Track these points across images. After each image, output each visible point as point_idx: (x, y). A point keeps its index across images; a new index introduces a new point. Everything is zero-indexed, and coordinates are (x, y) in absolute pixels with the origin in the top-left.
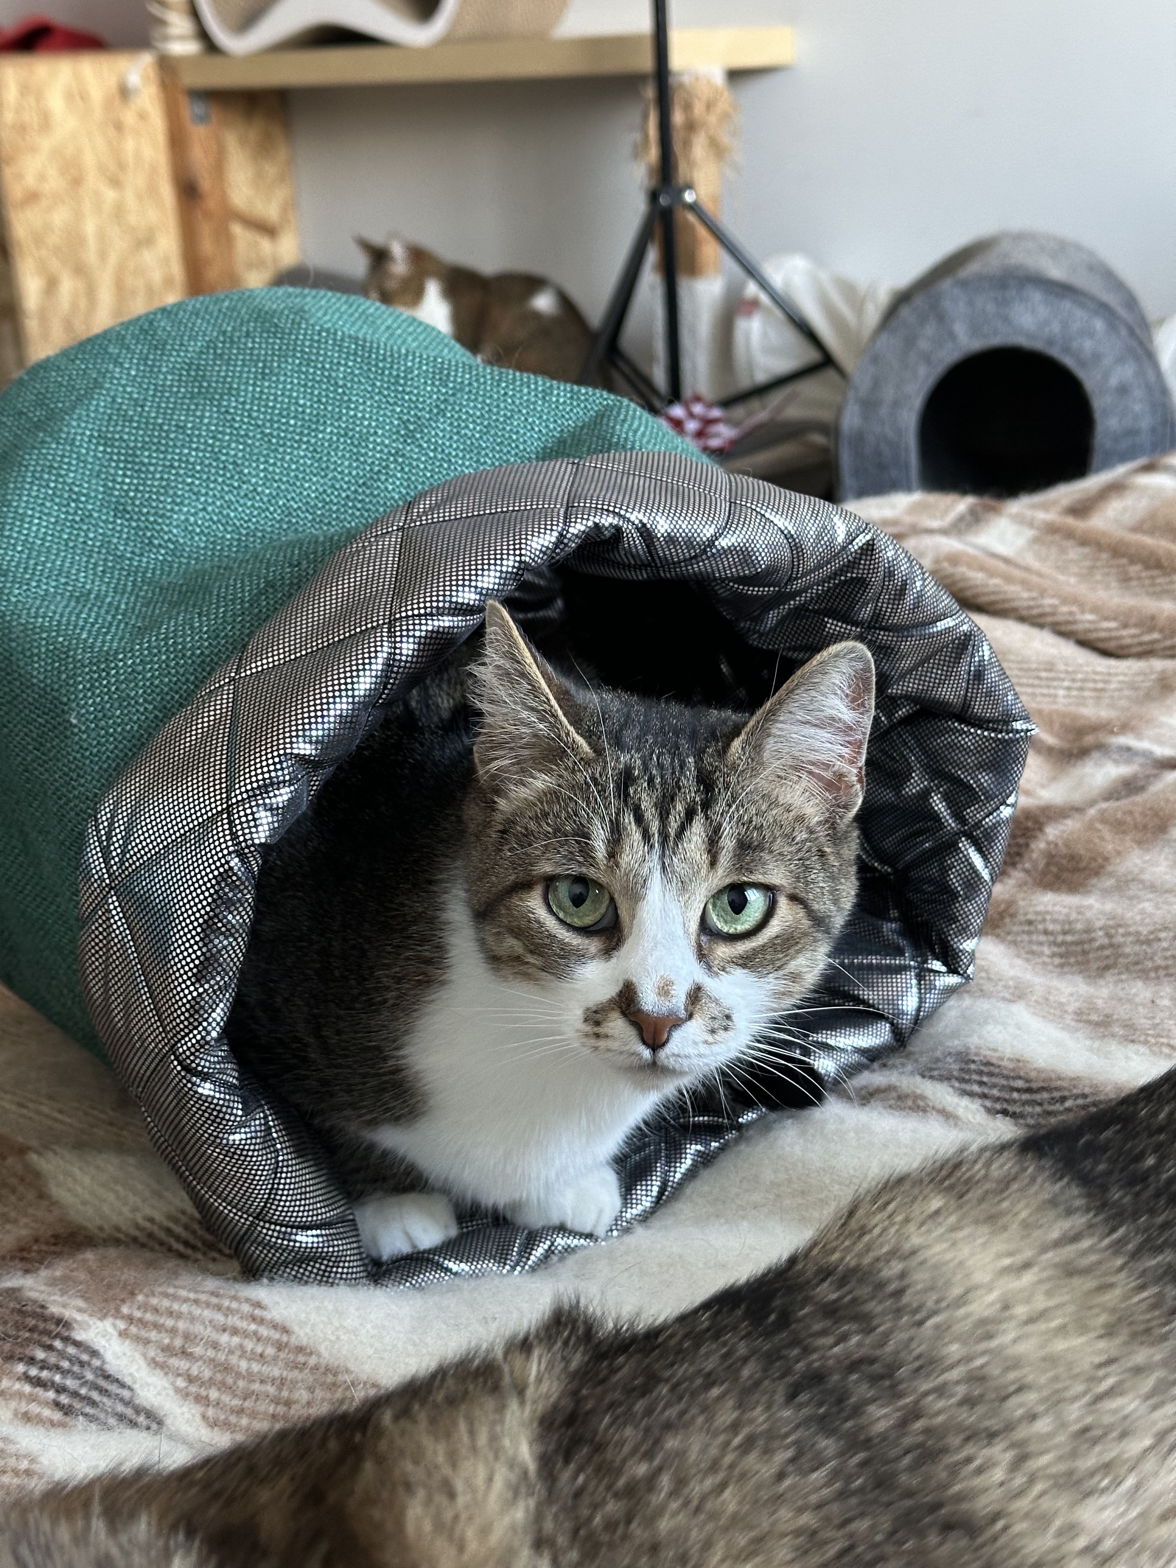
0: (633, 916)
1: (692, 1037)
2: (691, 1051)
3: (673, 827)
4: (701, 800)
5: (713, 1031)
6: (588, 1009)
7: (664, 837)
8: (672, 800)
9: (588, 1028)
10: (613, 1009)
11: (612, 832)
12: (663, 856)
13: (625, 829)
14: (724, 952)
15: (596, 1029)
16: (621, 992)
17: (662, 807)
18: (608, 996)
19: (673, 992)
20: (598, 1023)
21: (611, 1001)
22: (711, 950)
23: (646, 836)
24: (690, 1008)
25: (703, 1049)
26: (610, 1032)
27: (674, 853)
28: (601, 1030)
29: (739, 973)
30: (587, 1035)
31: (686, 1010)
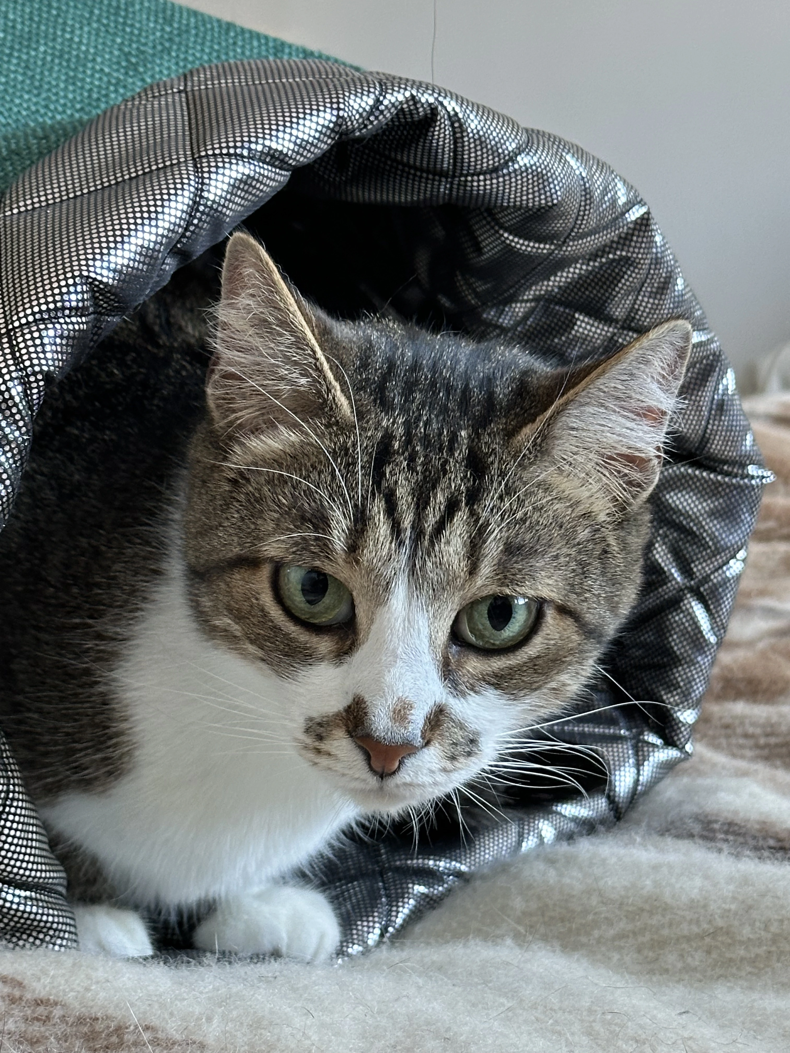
0: (372, 621)
1: (429, 765)
2: (427, 779)
3: (432, 519)
4: (468, 489)
5: (453, 758)
6: (311, 719)
7: (418, 533)
8: (434, 487)
9: (309, 741)
10: (338, 726)
11: (356, 521)
12: (413, 556)
13: (371, 518)
14: (474, 668)
15: (317, 743)
16: (349, 707)
17: (421, 494)
18: (335, 710)
19: (410, 717)
20: (320, 738)
21: (337, 715)
22: (460, 665)
23: (396, 529)
24: (428, 734)
25: (441, 778)
26: (333, 751)
27: (429, 555)
28: (324, 746)
29: (491, 694)
30: (306, 747)
31: (423, 737)
